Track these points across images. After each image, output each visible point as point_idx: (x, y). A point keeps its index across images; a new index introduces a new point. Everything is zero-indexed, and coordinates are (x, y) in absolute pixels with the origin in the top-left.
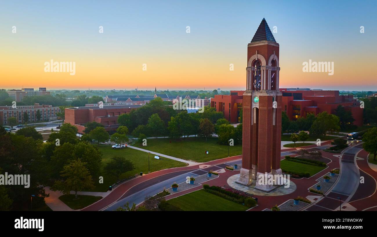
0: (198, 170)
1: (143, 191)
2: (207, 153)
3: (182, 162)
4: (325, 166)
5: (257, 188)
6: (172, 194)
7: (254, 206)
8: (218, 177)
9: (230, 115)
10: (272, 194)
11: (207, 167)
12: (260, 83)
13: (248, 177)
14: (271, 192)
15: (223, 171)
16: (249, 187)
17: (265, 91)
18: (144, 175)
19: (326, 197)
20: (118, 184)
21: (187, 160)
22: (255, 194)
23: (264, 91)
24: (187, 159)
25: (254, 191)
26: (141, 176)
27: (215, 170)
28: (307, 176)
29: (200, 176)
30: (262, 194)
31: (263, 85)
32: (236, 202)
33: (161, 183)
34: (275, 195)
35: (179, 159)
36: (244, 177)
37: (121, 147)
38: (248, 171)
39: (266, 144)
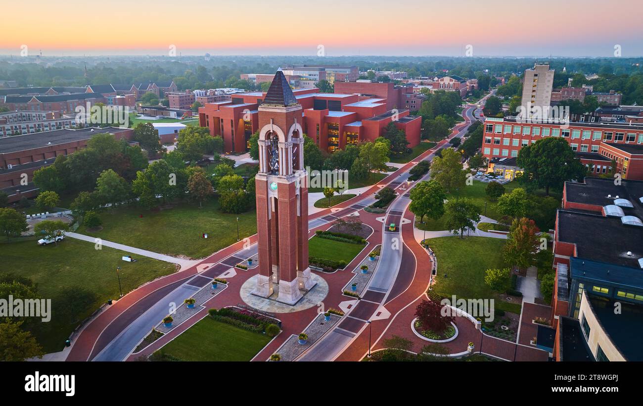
0: (197, 276)
1: (121, 337)
2: (206, 237)
3: (169, 263)
4: (365, 243)
5: (280, 300)
6: (165, 334)
7: (277, 334)
8: (227, 286)
9: (233, 139)
10: (299, 308)
11: (208, 267)
12: (278, 162)
13: (267, 286)
14: (297, 305)
15: (232, 272)
16: (270, 299)
17: (285, 177)
18: (114, 302)
19: (361, 300)
20: (77, 331)
21: (175, 256)
22: (277, 312)
23: (283, 177)
24: (175, 254)
25: (277, 307)
26: (110, 306)
27: (221, 273)
28: (342, 266)
29: (201, 289)
30: (287, 310)
31: (282, 167)
32: (254, 331)
33: (145, 313)
34: (303, 309)
35: (163, 255)
36: (263, 286)
37: (57, 240)
38: (267, 278)
39: (289, 245)
